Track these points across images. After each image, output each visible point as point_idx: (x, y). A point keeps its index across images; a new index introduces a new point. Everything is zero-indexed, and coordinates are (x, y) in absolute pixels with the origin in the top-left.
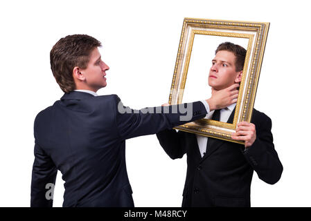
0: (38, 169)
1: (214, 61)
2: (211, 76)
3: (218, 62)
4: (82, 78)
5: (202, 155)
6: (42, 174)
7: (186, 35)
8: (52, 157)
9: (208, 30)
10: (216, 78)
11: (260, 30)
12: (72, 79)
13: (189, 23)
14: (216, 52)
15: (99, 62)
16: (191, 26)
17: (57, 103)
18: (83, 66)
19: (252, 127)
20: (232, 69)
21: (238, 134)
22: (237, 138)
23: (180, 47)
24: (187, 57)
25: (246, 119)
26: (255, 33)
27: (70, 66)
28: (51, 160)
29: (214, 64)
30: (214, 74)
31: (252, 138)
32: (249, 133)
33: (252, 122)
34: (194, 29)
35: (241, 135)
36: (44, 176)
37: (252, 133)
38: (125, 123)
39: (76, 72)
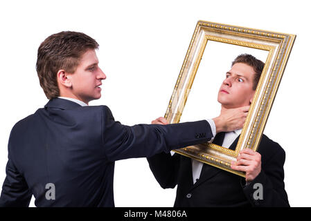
0: (8, 189)
1: (229, 74)
2: (222, 91)
3: (233, 75)
4: (67, 83)
5: (195, 182)
6: (13, 197)
7: (197, 39)
8: (26, 176)
9: (223, 36)
10: (228, 93)
11: (283, 42)
12: (56, 84)
13: (203, 26)
14: (233, 63)
15: (93, 68)
16: (205, 30)
17: (39, 111)
18: (70, 69)
19: (258, 156)
20: (248, 85)
21: (238, 163)
22: (237, 168)
23: (188, 53)
24: (195, 65)
25: (251, 146)
26: (277, 46)
27: (55, 68)
28: (24, 180)
29: (227, 76)
30: (226, 88)
31: (255, 169)
32: (251, 163)
33: (258, 151)
34: (208, 33)
35: (242, 165)
36: (14, 199)
37: (256, 163)
38: (114, 141)
39: (61, 75)
